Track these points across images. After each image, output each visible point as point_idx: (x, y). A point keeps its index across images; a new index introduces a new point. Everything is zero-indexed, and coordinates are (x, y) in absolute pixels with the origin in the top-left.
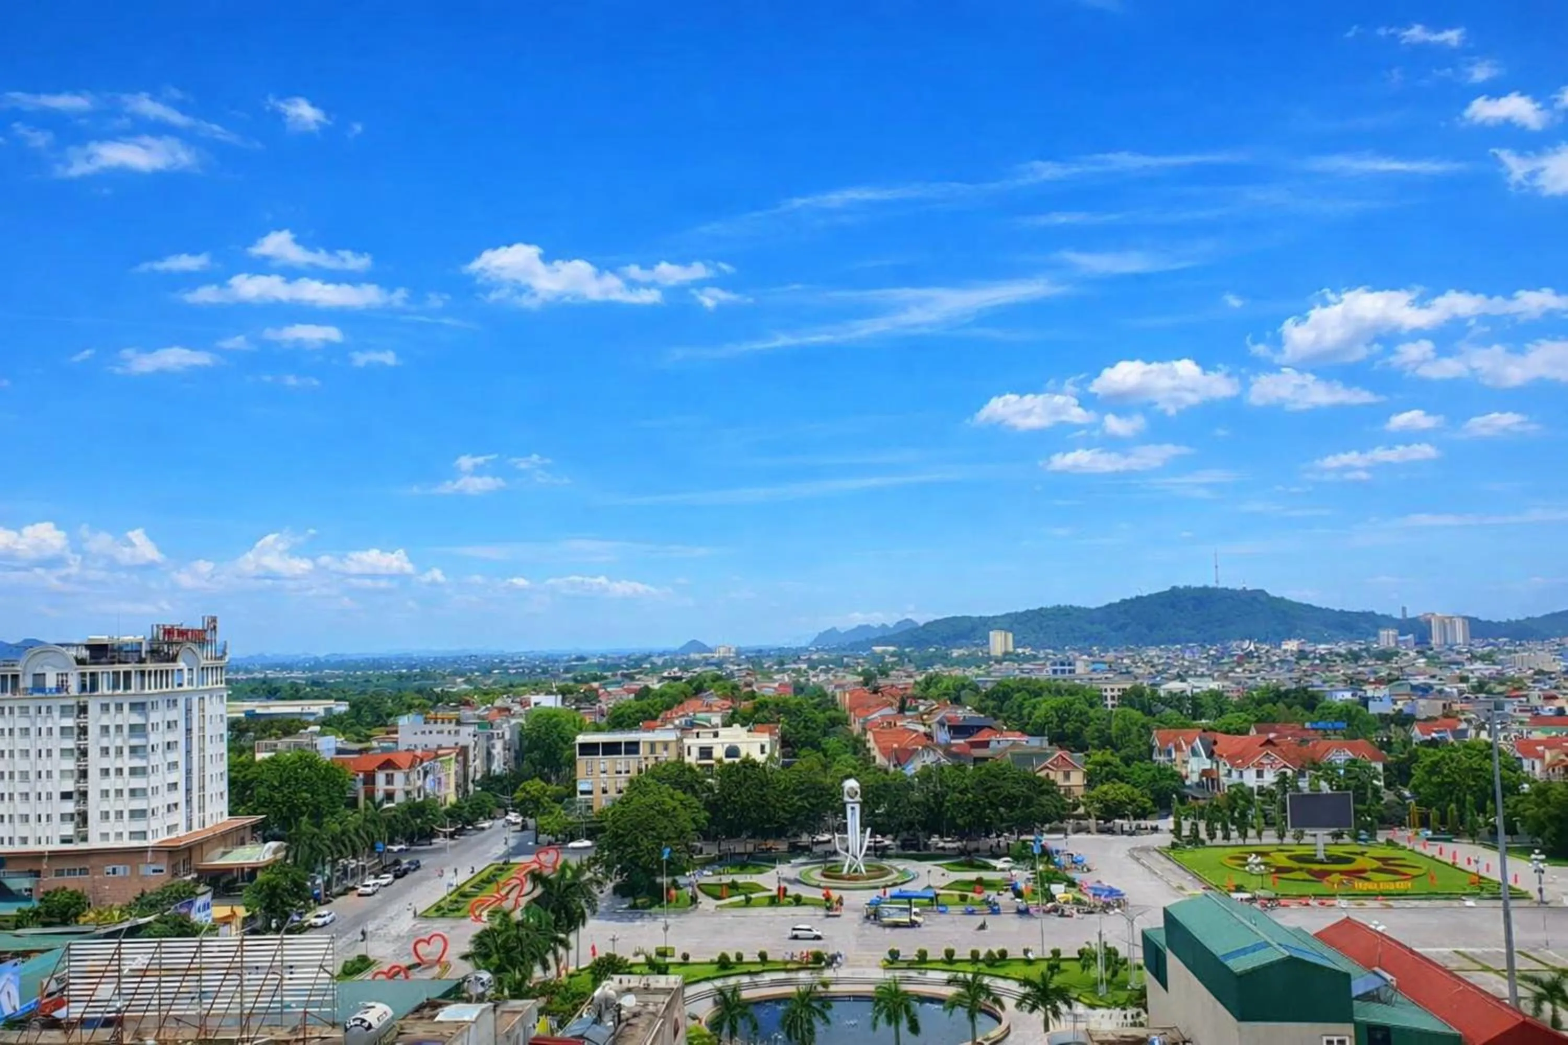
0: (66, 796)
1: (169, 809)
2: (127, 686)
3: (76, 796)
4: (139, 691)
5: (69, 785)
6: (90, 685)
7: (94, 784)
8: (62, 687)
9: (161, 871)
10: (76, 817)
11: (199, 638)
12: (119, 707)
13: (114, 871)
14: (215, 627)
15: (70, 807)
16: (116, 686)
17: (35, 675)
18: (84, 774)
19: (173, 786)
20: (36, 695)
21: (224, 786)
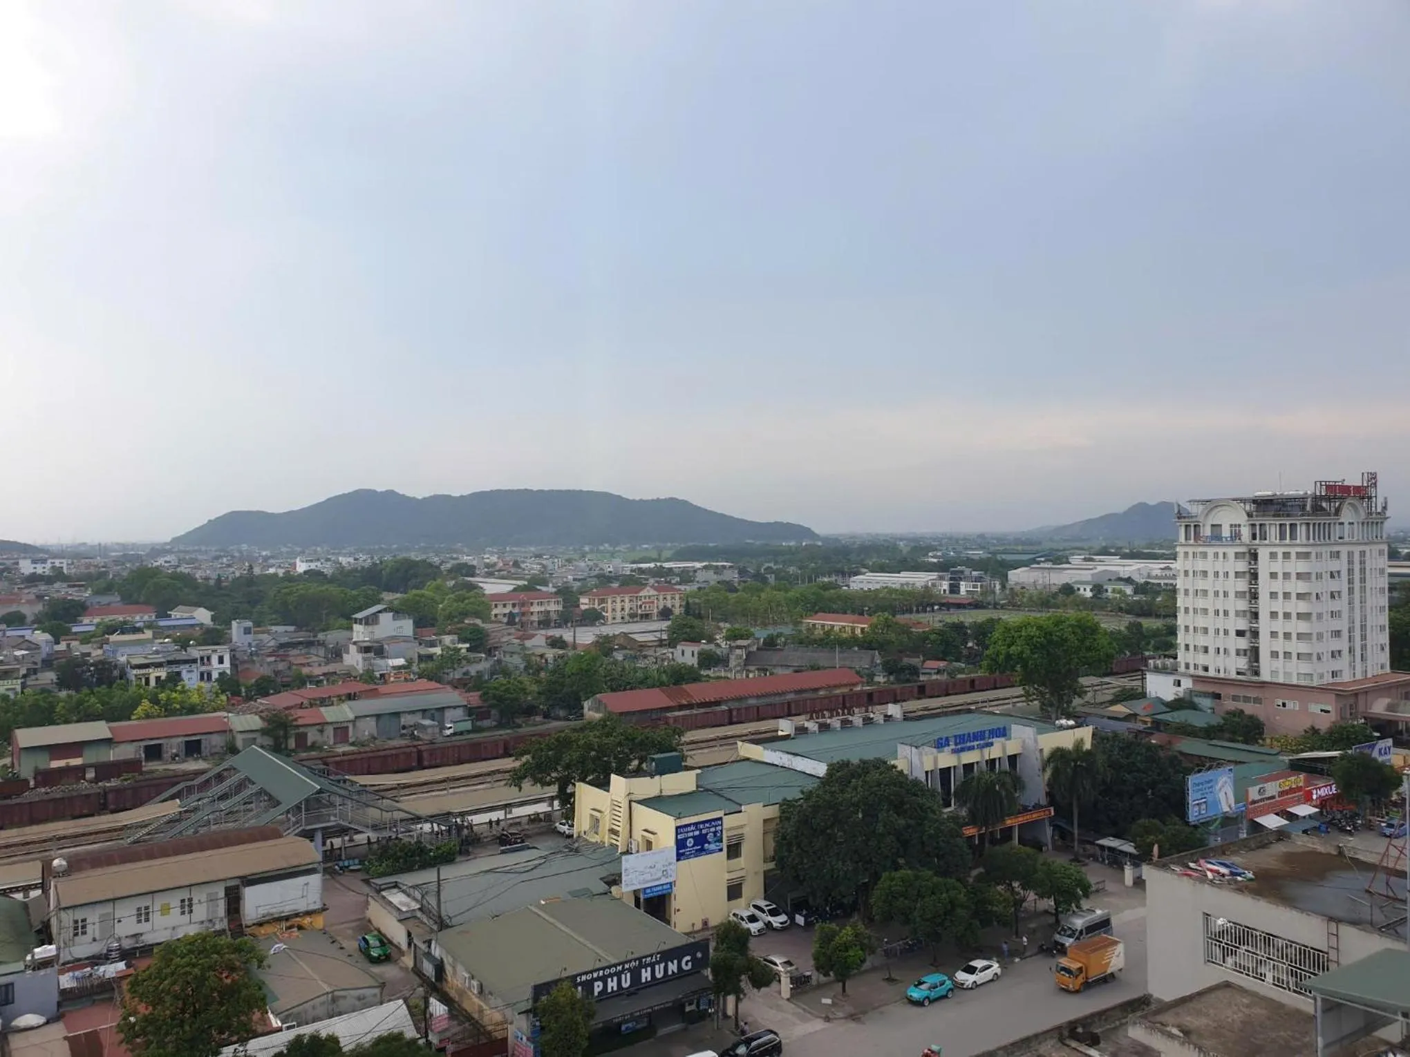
0: (1240, 633)
1: (1333, 656)
2: (1293, 537)
3: (1248, 634)
4: (1305, 541)
5: (1243, 624)
6: (1258, 533)
7: (1264, 625)
8: (1236, 536)
9: (1328, 712)
10: (1248, 653)
11: (1362, 494)
12: (1286, 556)
13: (1284, 705)
14: (1375, 484)
15: (1243, 643)
16: (1282, 537)
17: (1213, 525)
18: (1255, 615)
19: (1337, 634)
20: (1213, 542)
21: (1385, 638)
